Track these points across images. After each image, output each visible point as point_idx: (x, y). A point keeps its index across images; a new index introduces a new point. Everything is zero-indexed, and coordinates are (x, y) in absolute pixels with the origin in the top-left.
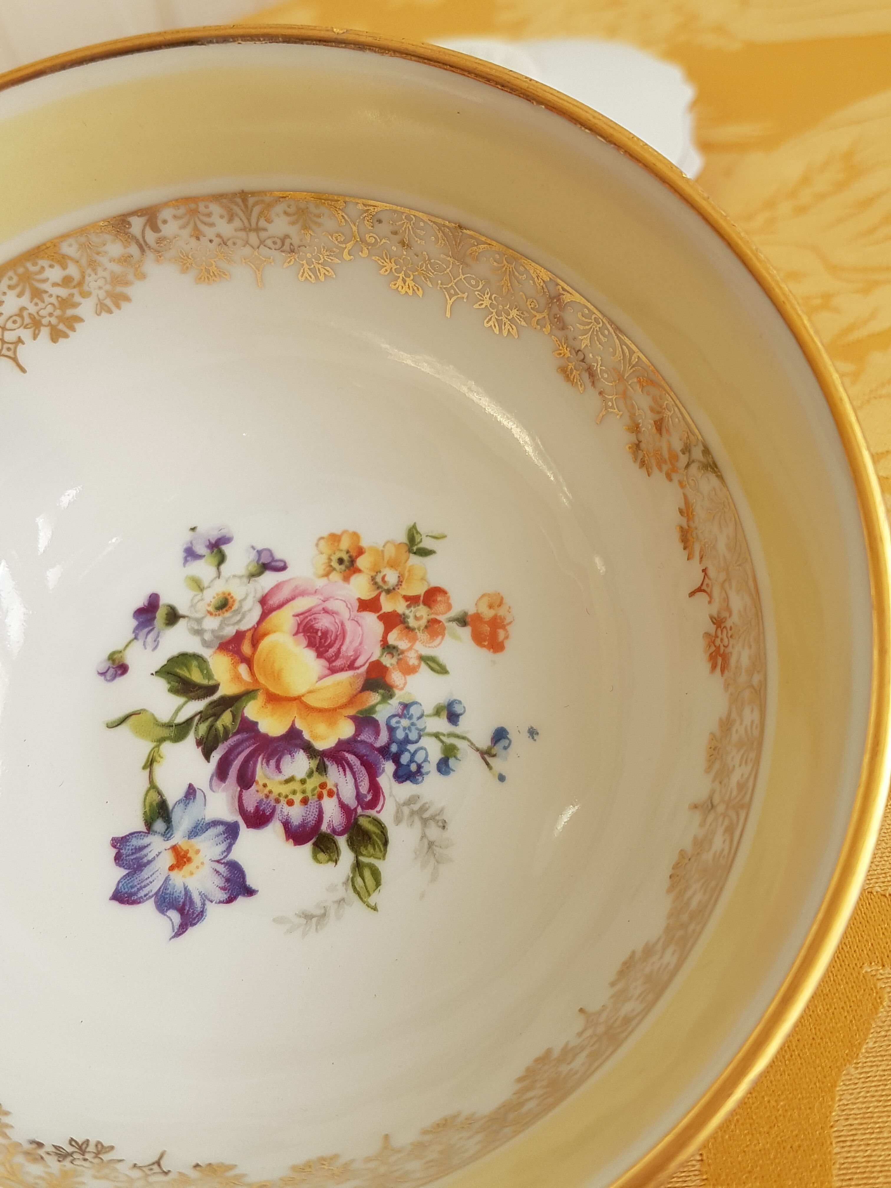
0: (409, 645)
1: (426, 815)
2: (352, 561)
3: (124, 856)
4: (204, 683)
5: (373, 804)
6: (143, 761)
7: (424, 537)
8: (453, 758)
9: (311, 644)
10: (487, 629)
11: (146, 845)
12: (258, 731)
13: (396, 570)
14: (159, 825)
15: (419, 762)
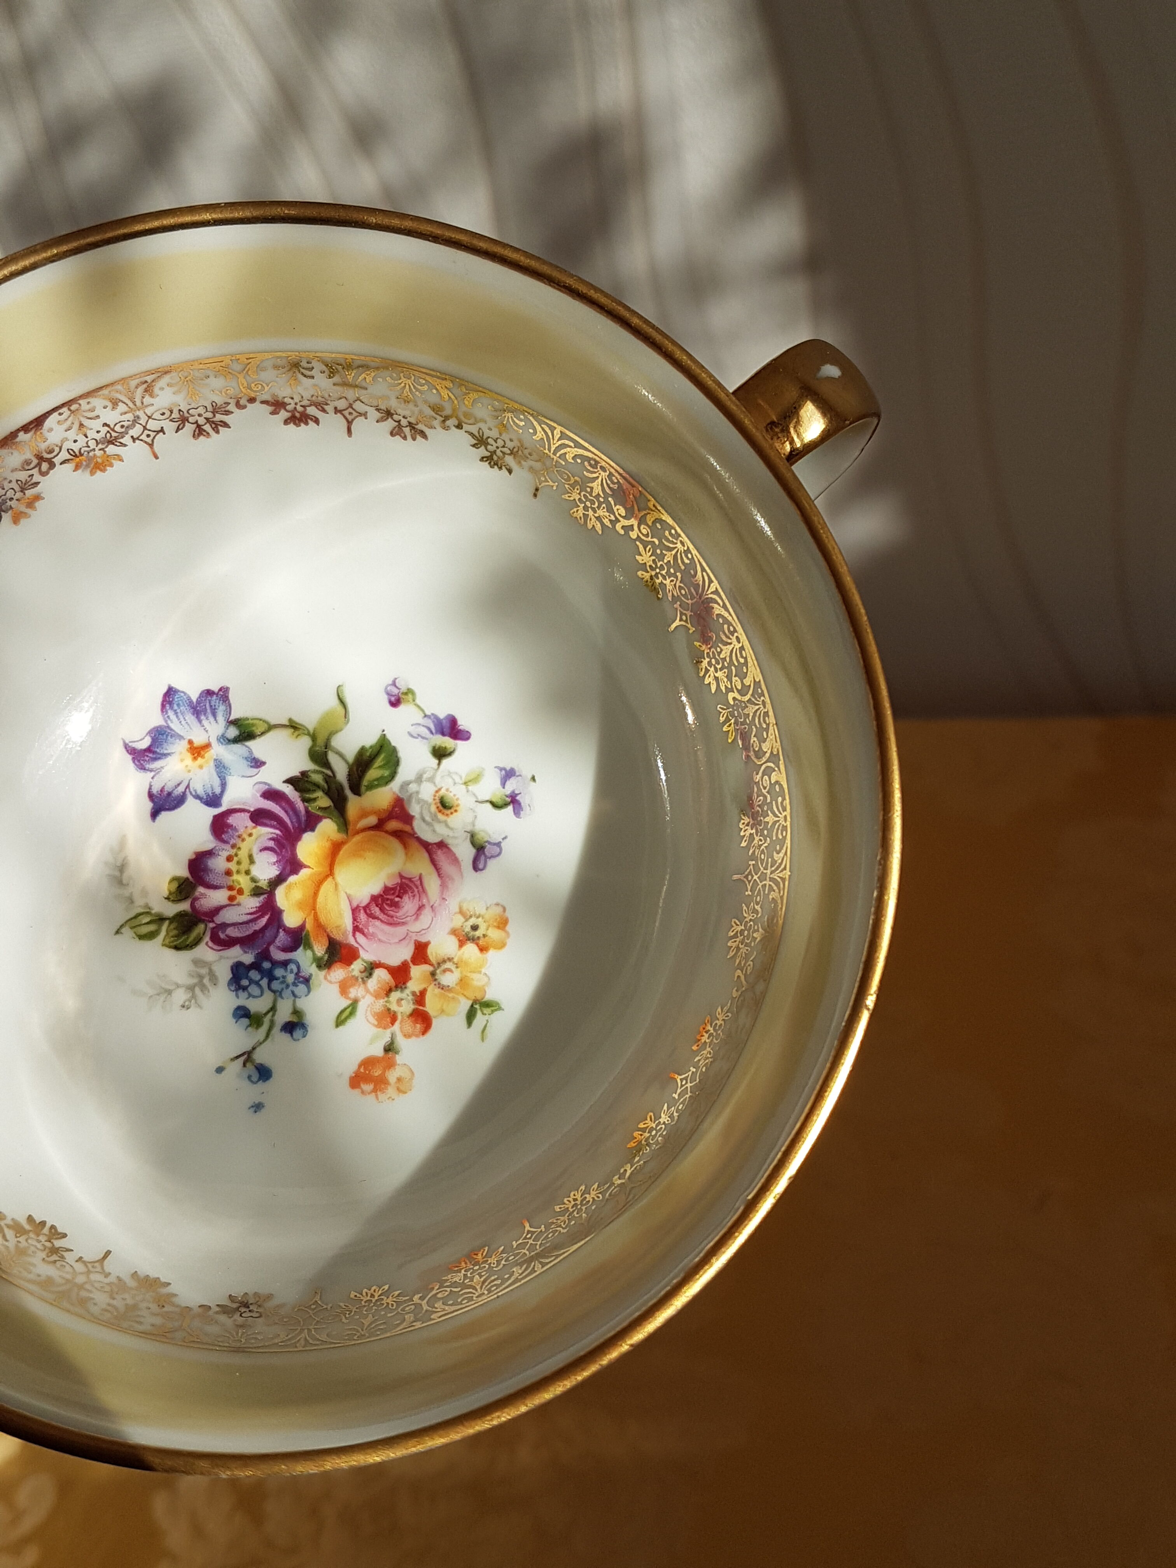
0: (372, 990)
1: (197, 990)
2: (474, 940)
3: (210, 698)
4: (364, 782)
5: (215, 939)
6: (297, 719)
7: (487, 1017)
8: (249, 1023)
9: (387, 890)
10: (377, 1073)
11: (217, 718)
12: (305, 831)
13: (456, 985)
14: (233, 732)
15: (250, 989)
